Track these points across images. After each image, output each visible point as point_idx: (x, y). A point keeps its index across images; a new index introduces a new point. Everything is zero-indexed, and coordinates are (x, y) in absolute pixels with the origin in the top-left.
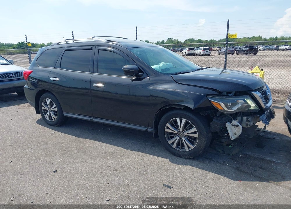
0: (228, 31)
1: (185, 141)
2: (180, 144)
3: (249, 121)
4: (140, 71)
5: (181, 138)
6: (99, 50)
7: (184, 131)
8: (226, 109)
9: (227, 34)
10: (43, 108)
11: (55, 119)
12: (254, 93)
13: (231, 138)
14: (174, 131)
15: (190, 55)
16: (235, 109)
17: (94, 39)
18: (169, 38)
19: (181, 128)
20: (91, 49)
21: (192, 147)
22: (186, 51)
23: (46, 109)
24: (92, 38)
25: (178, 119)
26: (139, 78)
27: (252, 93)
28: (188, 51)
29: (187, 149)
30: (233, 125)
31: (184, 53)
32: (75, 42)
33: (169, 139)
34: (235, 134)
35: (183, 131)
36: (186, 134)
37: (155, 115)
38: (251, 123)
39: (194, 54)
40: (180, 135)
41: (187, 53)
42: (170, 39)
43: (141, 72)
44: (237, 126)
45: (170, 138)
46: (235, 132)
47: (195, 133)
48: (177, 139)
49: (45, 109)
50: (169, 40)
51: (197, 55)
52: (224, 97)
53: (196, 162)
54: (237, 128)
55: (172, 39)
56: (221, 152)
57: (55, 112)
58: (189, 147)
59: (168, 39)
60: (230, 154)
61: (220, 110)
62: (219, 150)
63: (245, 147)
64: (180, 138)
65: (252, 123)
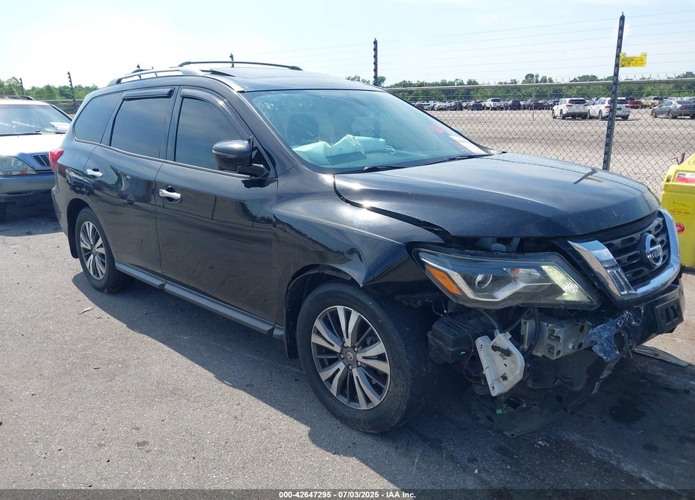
0: (619, 47)
1: (357, 377)
2: (347, 386)
3: (558, 338)
4: (259, 158)
5: (350, 367)
6: (183, 97)
7: (356, 349)
8: (470, 294)
9: (618, 56)
10: (83, 245)
11: (102, 274)
12: (577, 246)
13: (491, 389)
14: (333, 345)
15: (574, 116)
16: (502, 294)
17: (185, 67)
18: (528, 75)
19: (348, 337)
20: (170, 95)
21: (376, 401)
22: (563, 106)
23: (87, 247)
24: (182, 65)
25: (341, 310)
26: (258, 180)
27: (570, 246)
28: (568, 106)
29: (363, 406)
30: (495, 348)
31: (557, 113)
32: (143, 77)
33: (324, 367)
34: (504, 378)
35: (353, 347)
36: (359, 357)
37: (285, 291)
38: (565, 346)
39: (584, 116)
40: (348, 357)
41: (564, 113)
42: (532, 76)
43: (262, 160)
44: (507, 353)
45: (327, 363)
46: (502, 370)
47: (381, 358)
48: (338, 370)
49: (85, 246)
50: (529, 78)
51: (591, 118)
52: (468, 254)
53: (383, 449)
54: (508, 360)
55: (537, 76)
56: (482, 422)
57: (102, 255)
58: (368, 401)
59: (526, 77)
60: (506, 433)
61: (453, 295)
62: (480, 416)
63: (571, 413)
64: (347, 367)
65: (570, 346)
